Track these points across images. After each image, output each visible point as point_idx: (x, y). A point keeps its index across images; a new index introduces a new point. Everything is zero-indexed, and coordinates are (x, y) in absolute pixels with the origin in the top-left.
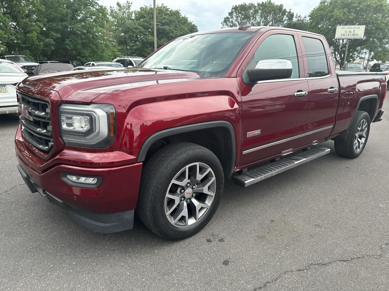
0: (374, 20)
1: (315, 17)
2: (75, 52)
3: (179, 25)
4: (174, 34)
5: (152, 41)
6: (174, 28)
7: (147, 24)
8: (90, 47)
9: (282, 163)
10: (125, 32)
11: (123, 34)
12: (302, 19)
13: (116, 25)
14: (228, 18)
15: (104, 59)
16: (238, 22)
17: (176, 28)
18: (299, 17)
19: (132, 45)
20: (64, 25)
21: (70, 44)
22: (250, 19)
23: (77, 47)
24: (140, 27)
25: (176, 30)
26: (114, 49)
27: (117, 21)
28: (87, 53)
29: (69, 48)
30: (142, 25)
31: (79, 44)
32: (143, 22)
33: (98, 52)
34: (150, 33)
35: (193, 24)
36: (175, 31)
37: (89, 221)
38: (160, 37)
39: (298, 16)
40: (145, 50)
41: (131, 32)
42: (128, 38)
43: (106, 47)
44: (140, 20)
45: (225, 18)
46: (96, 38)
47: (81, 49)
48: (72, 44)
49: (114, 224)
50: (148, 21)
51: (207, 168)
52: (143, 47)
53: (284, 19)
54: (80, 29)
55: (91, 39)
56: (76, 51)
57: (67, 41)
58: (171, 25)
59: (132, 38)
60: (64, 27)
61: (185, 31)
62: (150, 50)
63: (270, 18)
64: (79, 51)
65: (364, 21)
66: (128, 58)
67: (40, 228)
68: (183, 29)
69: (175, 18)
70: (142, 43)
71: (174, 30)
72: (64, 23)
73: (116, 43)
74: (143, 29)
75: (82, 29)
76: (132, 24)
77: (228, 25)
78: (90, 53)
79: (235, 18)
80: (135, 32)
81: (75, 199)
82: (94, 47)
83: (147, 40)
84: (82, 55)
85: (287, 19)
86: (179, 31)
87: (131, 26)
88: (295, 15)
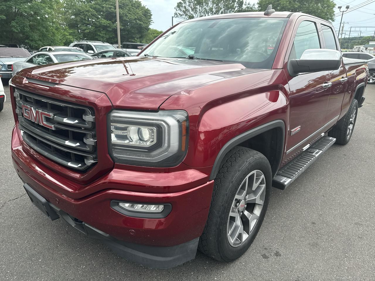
0: (316, 10)
1: (264, 5)
2: (21, 35)
3: (133, 8)
4: (129, 18)
5: (105, 25)
6: (128, 12)
7: (99, 7)
8: (39, 30)
9: (306, 158)
10: (76, 15)
11: (73, 17)
12: (251, 7)
13: (65, 8)
14: (181, 3)
15: (55, 43)
16: (191, 8)
17: (130, 12)
18: (249, 4)
19: (84, 28)
20: (8, 6)
21: (17, 26)
22: (203, 5)
23: (24, 29)
24: (92, 10)
25: (130, 13)
26: (65, 33)
27: (66, 3)
28: (36, 36)
29: (15, 31)
30: (94, 8)
31: (27, 27)
32: (94, 4)
33: (48, 35)
34: (103, 17)
35: (146, 8)
36: (129, 15)
37: (141, 255)
38: (114, 21)
39: (247, 3)
40: (98, 34)
41: (82, 15)
42: (79, 21)
43: (57, 30)
44: (91, 3)
45: (178, 3)
46: (45, 20)
47: (29, 32)
48: (19, 26)
49: (177, 256)
50: (100, 4)
51: (261, 174)
52: (96, 31)
53: (235, 6)
54: (27, 10)
55: (39, 21)
56: (23, 34)
57: (13, 22)
58: (124, 8)
59: (84, 21)
60: (9, 7)
61: (140, 15)
62: (104, 34)
63: (221, 5)
64: (27, 34)
65: (307, 10)
66: (87, 42)
67: (60, 261)
68: (137, 13)
69: (129, 2)
70: (95, 27)
71: (127, 14)
72: (9, 3)
73: (66, 25)
74: (96, 12)
75: (29, 10)
76: (83, 6)
77: (181, 11)
78: (39, 36)
79: (188, 4)
80: (87, 15)
81: (133, 232)
82: (44, 30)
83: (100, 23)
84: (31, 39)
85: (237, 6)
86: (133, 14)
87: (82, 8)
88: (244, 3)
